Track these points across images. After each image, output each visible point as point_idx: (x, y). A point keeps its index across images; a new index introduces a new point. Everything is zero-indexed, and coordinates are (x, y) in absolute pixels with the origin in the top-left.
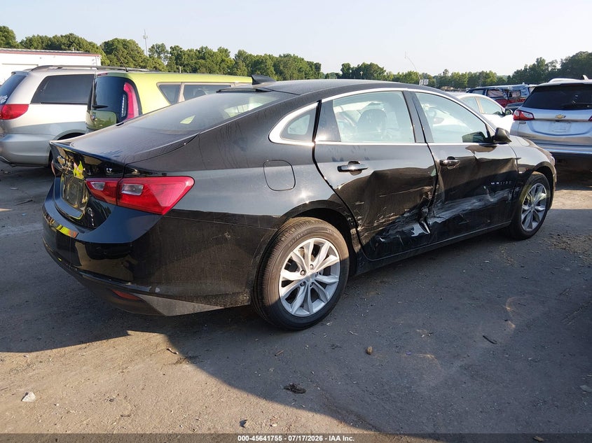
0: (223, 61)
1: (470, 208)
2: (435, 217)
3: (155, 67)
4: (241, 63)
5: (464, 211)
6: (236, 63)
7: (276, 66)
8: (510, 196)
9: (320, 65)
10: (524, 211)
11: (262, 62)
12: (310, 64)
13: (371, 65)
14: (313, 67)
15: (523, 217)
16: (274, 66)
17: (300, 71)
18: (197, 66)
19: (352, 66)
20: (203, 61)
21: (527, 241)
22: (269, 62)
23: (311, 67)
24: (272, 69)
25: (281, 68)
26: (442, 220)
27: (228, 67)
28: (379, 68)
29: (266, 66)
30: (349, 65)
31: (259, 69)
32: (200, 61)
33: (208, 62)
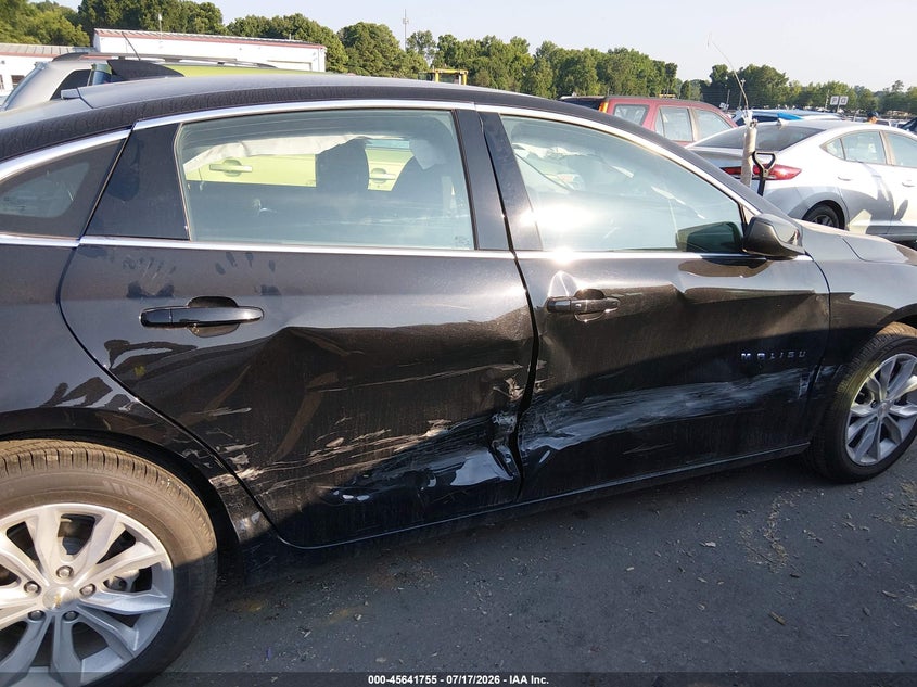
0: (516, 58)
1: (663, 414)
2: (547, 434)
3: (413, 68)
4: (544, 63)
5: (642, 420)
6: (537, 62)
7: (600, 68)
8: (803, 387)
9: (676, 66)
10: (856, 419)
11: (577, 62)
12: (658, 65)
13: (764, 69)
14: (663, 70)
15: (851, 431)
16: (599, 67)
17: (639, 76)
18: (476, 67)
19: (729, 70)
20: (486, 59)
21: (858, 490)
22: (591, 63)
23: (659, 70)
24: (594, 72)
25: (609, 71)
26: (569, 442)
27: (524, 69)
28: (777, 74)
29: (584, 67)
30: (724, 67)
31: (573, 73)
32: (481, 58)
33: (494, 61)
